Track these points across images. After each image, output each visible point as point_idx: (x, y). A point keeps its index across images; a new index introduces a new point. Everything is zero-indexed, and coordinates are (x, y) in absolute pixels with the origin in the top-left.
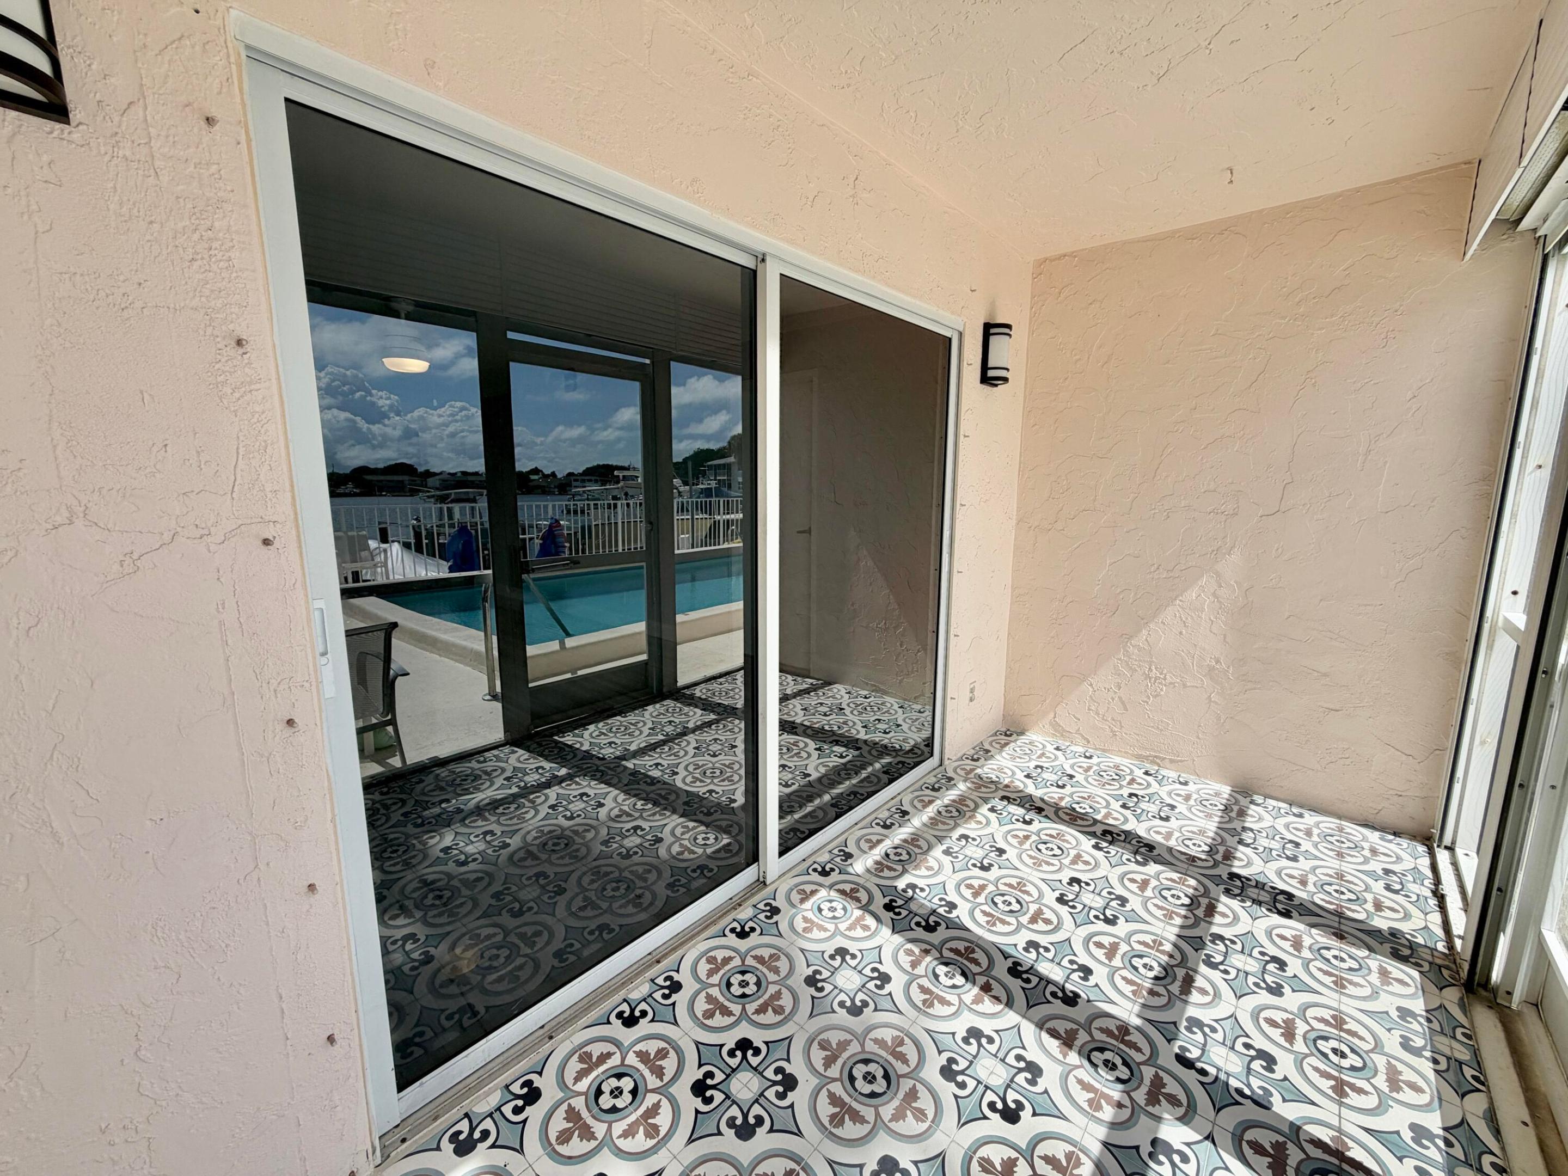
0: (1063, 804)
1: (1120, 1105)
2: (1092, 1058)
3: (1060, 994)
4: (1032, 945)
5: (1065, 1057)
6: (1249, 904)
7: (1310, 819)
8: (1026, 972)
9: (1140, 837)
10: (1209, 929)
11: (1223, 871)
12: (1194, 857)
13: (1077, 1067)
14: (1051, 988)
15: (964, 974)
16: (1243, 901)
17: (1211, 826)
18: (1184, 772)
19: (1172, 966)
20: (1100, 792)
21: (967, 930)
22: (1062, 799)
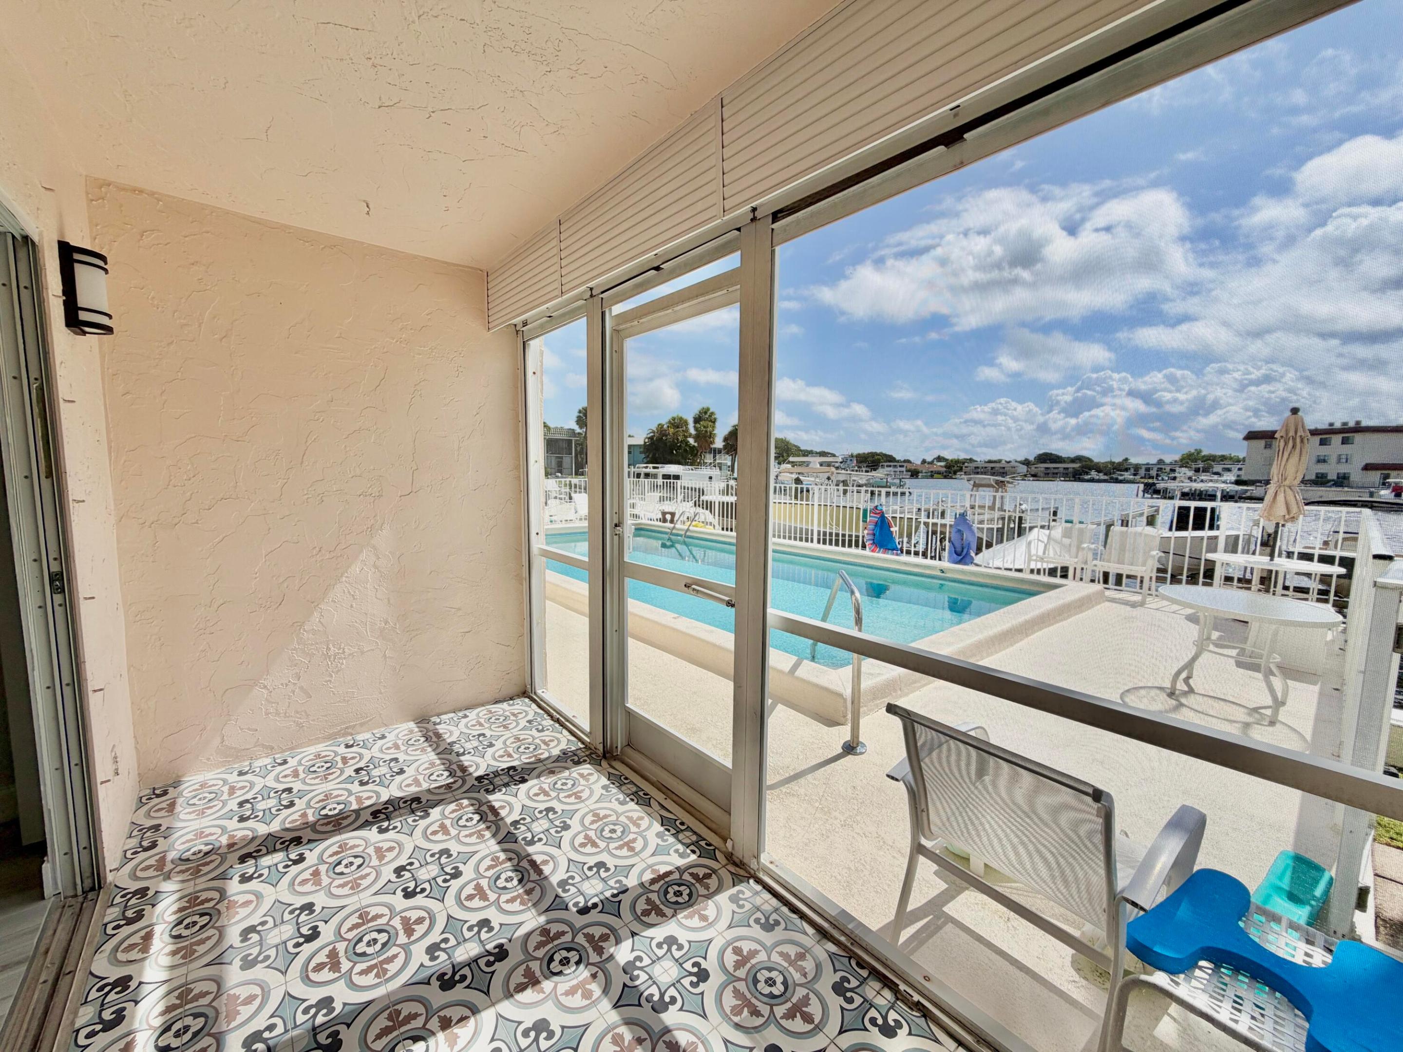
0: (311, 818)
1: (594, 976)
2: (554, 971)
3: (492, 959)
4: (432, 950)
5: (544, 992)
6: (504, 790)
7: (472, 714)
8: (454, 973)
9: (402, 798)
10: (506, 823)
11: (471, 782)
12: (448, 784)
13: (555, 987)
14: (482, 962)
15: (416, 1039)
16: (500, 790)
17: (432, 756)
18: (375, 729)
19: (518, 865)
20: (330, 786)
21: (369, 1003)
22: (304, 815)
